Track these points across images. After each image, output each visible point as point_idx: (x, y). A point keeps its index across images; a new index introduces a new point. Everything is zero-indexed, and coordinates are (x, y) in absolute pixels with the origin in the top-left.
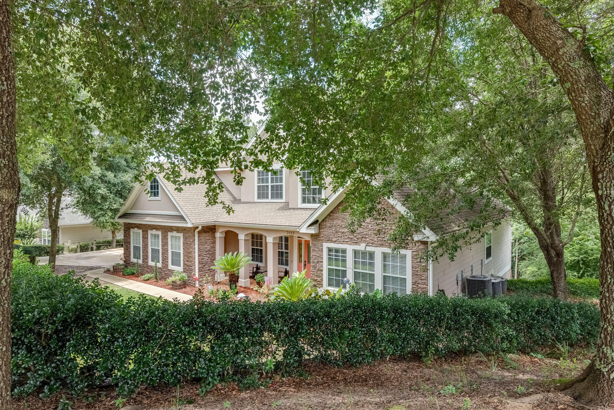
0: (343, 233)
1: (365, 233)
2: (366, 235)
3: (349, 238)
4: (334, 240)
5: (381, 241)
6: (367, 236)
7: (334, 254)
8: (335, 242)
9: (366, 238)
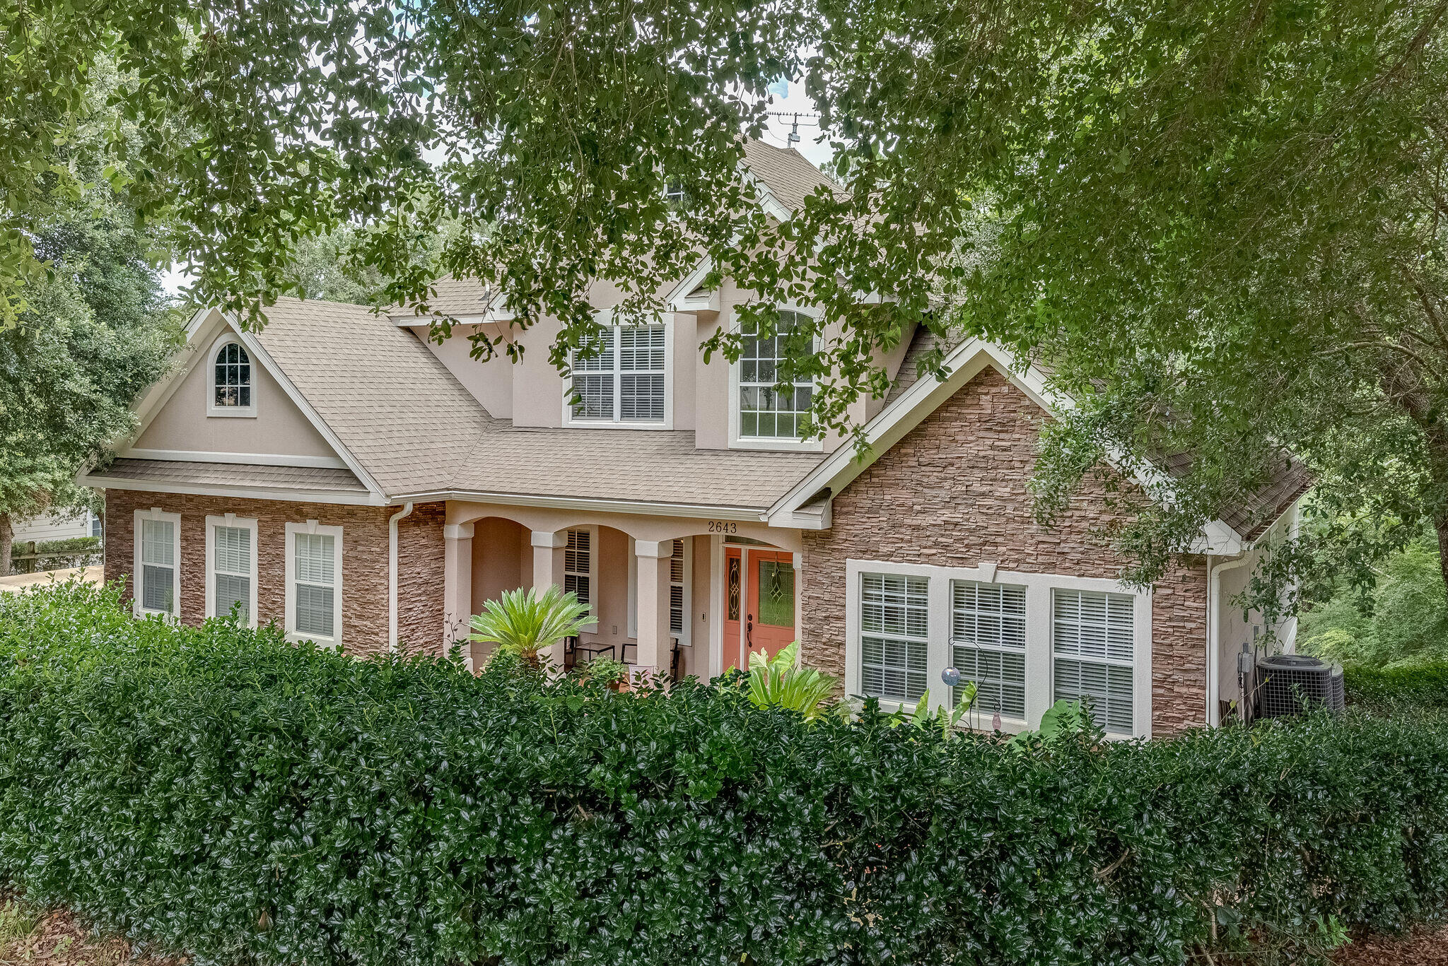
0: (917, 528)
1: (992, 529)
2: (998, 534)
3: (936, 544)
4: (884, 549)
5: (1048, 553)
6: (999, 539)
7: (883, 593)
8: (888, 557)
9: (996, 544)
